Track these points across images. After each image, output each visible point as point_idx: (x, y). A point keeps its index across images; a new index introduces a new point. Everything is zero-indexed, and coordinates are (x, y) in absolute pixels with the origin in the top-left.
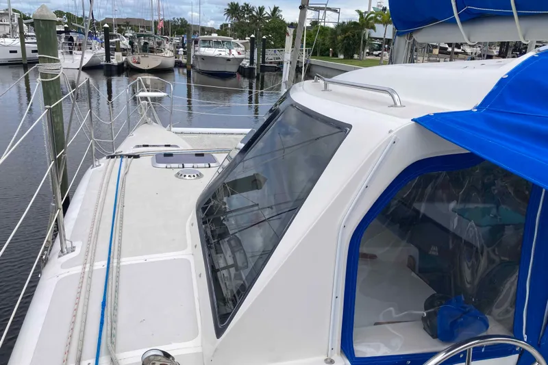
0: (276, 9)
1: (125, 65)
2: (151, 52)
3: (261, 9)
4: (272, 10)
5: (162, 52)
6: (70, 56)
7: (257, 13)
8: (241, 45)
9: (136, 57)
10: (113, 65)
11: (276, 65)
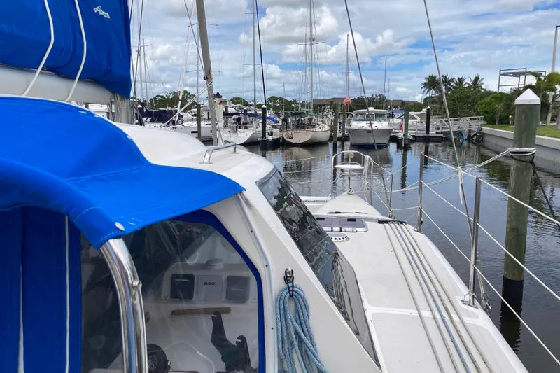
0: (477, 79)
1: (281, 141)
2: (304, 128)
3: (461, 80)
4: (473, 79)
5: (314, 127)
6: (235, 134)
7: (456, 84)
8: (416, 117)
9: (290, 132)
10: (268, 141)
11: (442, 135)
